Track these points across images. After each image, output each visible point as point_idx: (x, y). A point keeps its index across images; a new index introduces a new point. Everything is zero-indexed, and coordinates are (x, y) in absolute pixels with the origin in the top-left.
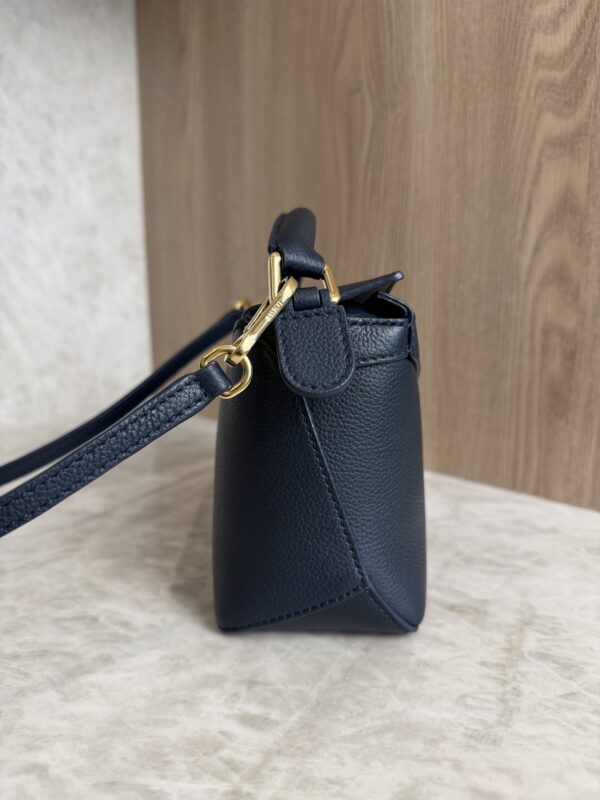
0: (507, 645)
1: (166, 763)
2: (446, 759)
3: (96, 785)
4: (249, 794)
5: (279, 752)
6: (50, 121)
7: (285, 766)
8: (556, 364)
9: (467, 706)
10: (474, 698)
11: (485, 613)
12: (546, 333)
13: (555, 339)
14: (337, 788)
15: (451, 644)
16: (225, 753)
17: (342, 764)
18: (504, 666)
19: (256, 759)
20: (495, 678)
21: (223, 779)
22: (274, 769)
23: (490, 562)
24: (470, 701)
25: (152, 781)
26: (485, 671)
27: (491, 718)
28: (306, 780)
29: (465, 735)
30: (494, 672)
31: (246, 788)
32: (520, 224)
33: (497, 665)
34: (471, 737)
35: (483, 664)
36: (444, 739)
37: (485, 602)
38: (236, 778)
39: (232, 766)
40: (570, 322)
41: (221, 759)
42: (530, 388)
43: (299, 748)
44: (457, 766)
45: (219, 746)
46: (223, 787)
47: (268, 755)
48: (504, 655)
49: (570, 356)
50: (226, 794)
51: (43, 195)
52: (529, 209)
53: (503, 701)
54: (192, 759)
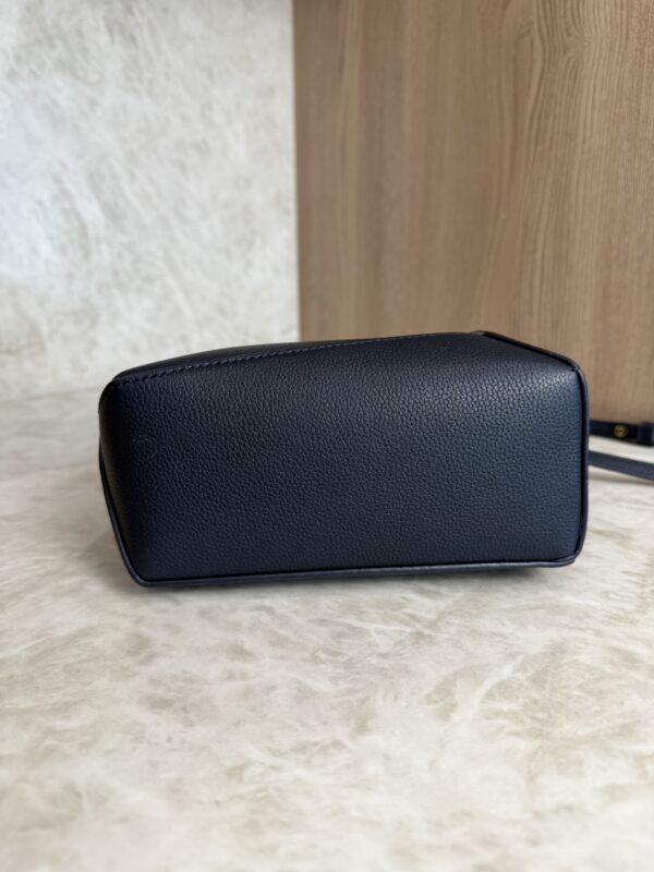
0: (649, 562)
1: (362, 613)
2: (589, 629)
3: (312, 621)
4: (429, 636)
5: (450, 613)
6: (210, 74)
7: (456, 622)
9: (610, 599)
10: (616, 594)
11: (629, 538)
14: (499, 638)
15: (597, 557)
16: (408, 611)
17: (503, 625)
18: (644, 576)
19: (432, 616)
20: (636, 583)
21: (408, 625)
22: (448, 623)
23: (637, 502)
24: (611, 596)
25: (353, 621)
26: (628, 577)
27: (629, 607)
28: (475, 631)
29: (606, 616)
30: (634, 579)
31: (427, 632)
33: (639, 575)
34: (611, 617)
35: (626, 572)
36: (589, 617)
37: (630, 530)
38: (418, 626)
39: (414, 618)
41: (405, 613)
43: (467, 613)
44: (599, 633)
45: (402, 606)
46: (409, 630)
47: (442, 614)
48: (646, 568)
50: (411, 634)
51: (202, 149)
53: (641, 597)
54: (382, 612)
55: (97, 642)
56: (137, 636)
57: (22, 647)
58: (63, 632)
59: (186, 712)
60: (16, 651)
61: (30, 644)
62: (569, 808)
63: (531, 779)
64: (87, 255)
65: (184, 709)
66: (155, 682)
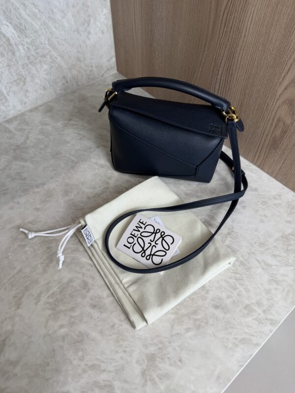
8: (278, 132)
12: (278, 121)
13: (281, 124)
32: (283, 75)
40: (288, 121)
42: (267, 136)
49: (284, 132)
52: (289, 70)
55: (75, 284)
56: (84, 281)
57: (56, 288)
58: (65, 280)
59: (100, 309)
60: (55, 289)
61: (58, 286)
62: (178, 334)
63: (172, 327)
64: (13, 54)
65: (100, 308)
66: (92, 299)
